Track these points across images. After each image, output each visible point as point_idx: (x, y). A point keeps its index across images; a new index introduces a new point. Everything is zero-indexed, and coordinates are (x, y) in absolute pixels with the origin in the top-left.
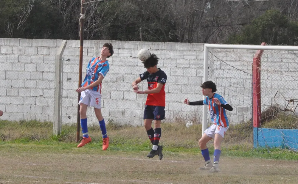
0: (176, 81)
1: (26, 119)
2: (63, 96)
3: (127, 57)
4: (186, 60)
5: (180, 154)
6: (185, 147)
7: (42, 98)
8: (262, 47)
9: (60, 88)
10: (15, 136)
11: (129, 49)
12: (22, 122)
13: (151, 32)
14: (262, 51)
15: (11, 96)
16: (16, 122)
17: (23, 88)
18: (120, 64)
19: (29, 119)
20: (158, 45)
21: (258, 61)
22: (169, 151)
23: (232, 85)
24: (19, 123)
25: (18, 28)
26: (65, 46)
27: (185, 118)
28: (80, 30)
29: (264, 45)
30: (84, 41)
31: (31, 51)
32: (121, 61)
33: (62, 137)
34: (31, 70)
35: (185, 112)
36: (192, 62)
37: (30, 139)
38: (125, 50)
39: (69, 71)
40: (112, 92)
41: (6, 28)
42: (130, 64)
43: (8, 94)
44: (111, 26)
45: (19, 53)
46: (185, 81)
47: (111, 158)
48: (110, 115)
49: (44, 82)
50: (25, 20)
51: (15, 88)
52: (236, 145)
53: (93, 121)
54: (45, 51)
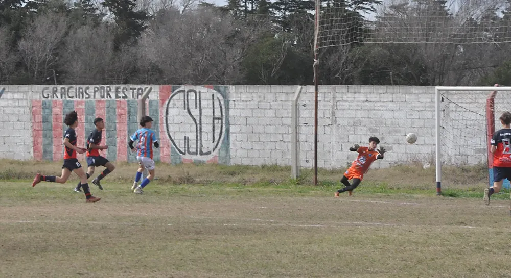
0: (413, 123)
1: (267, 163)
2: (300, 140)
3: (363, 102)
4: (421, 102)
5: (415, 196)
6: (422, 189)
7: (282, 143)
8: (495, 88)
9: (297, 133)
10: (255, 181)
11: (365, 93)
12: (263, 167)
13: (402, 76)
14: (495, 92)
15: (252, 142)
16: (257, 166)
17: (263, 133)
18: (357, 108)
19: (271, 164)
20: (393, 89)
21: (491, 102)
22: (404, 193)
23: (469, 127)
24: (261, 168)
25: (272, 75)
26: (300, 92)
27: (423, 160)
28: (315, 75)
29: (498, 86)
30: (319, 87)
31: (270, 97)
32: (357, 105)
33: (300, 180)
34: (270, 116)
35: (423, 154)
36: (428, 104)
37: (270, 183)
38: (361, 94)
39: (307, 116)
40: (350, 136)
41: (261, 76)
42: (367, 108)
43: (249, 140)
44: (363, 71)
45: (259, 99)
46: (421, 123)
47: (344, 201)
48: (348, 158)
49: (283, 127)
50: (278, 67)
51: (255, 133)
52: (472, 186)
53: (332, 165)
54: (283, 97)
